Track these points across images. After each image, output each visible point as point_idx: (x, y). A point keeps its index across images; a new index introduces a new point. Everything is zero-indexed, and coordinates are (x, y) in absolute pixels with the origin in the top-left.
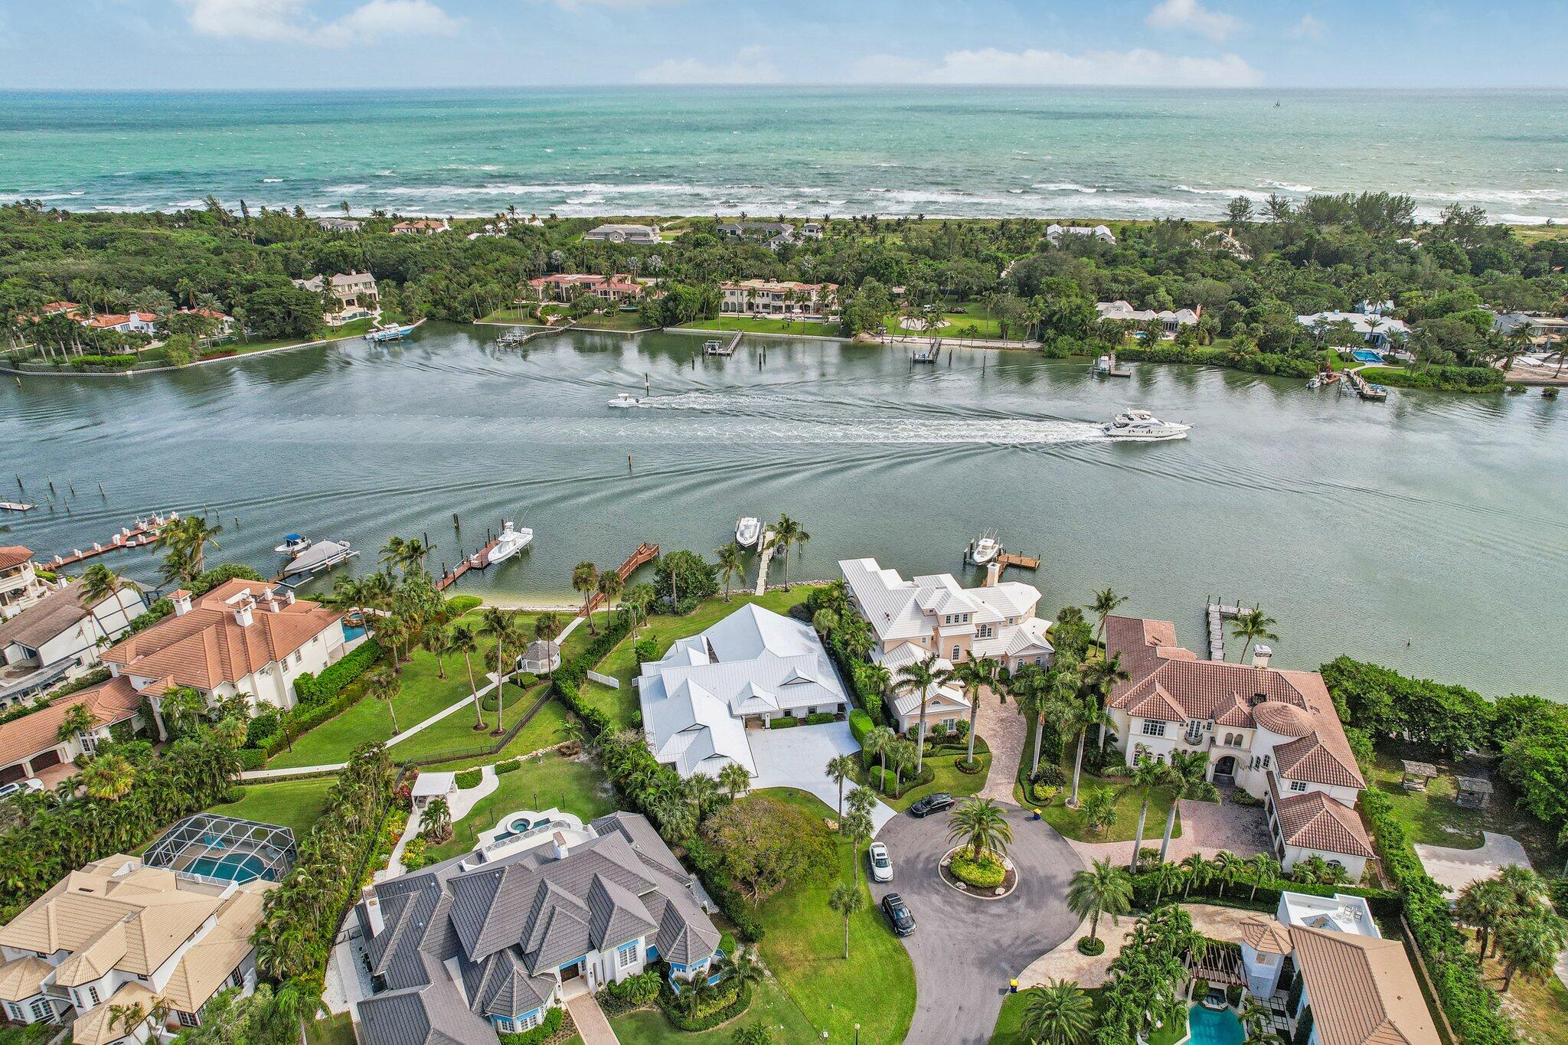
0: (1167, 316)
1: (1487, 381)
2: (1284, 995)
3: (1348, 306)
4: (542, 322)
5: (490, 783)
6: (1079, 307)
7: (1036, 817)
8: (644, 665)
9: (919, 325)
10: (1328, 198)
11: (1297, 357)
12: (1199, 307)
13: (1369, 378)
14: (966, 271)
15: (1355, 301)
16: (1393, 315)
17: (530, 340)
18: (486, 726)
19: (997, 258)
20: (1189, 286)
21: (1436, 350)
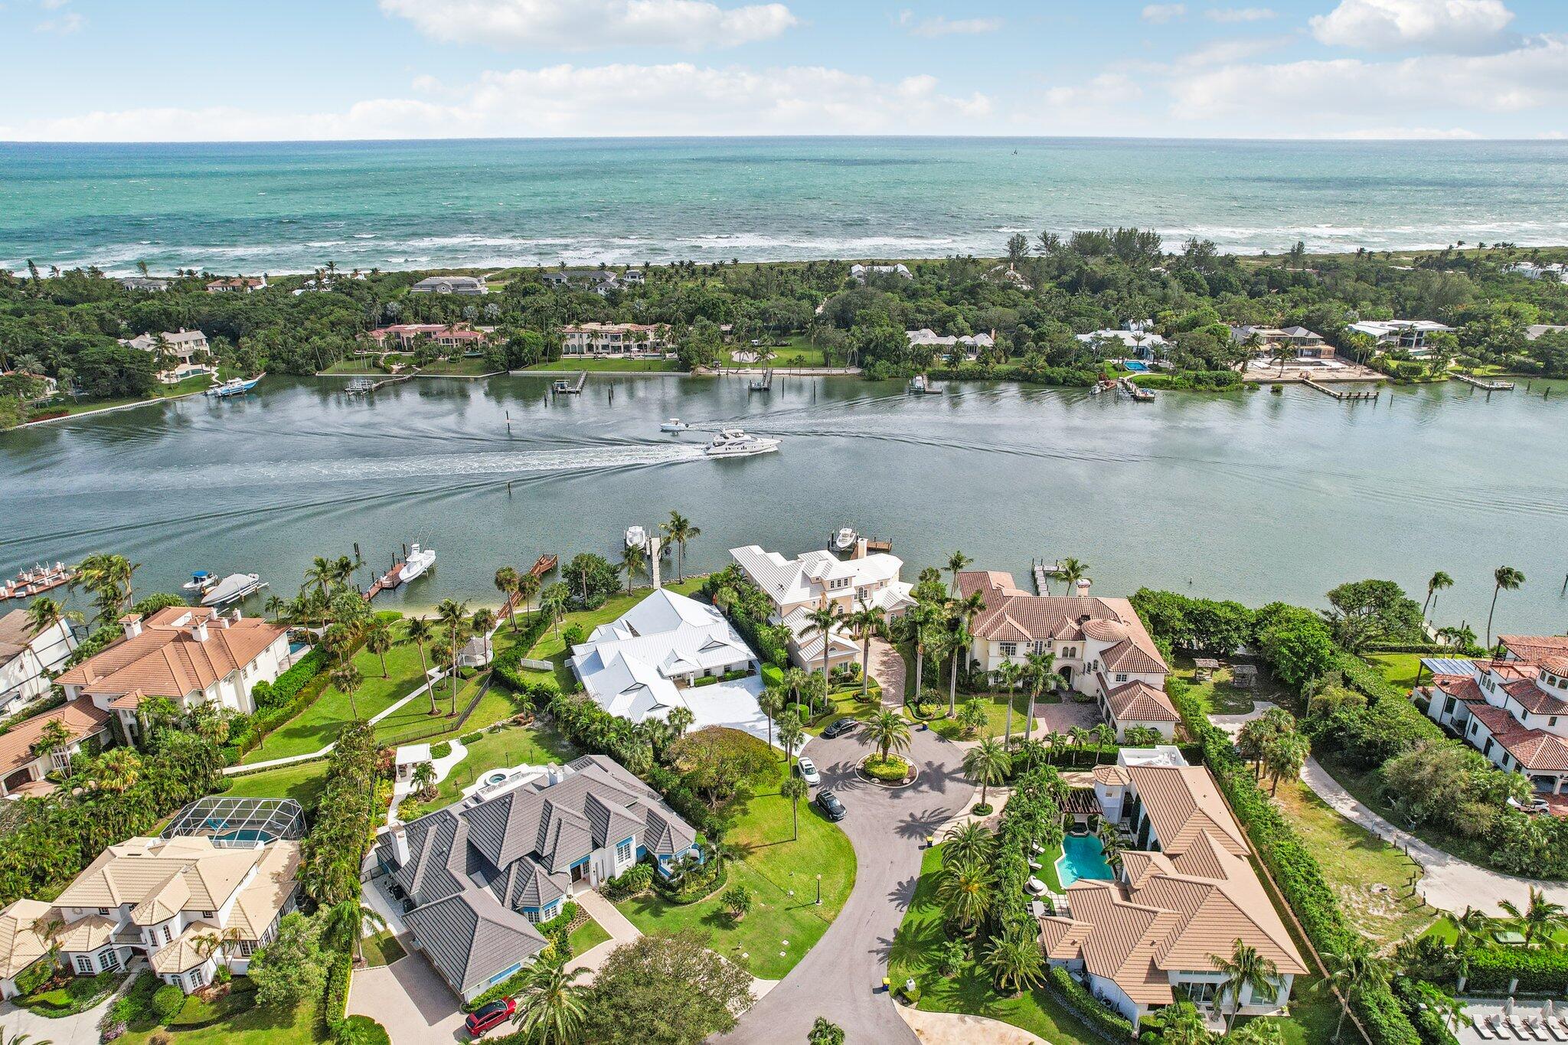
0: (967, 340)
1: (1231, 382)
2: (1128, 820)
3: (1116, 324)
4: (388, 371)
5: (459, 753)
6: (892, 335)
7: (925, 728)
8: (575, 648)
9: (750, 358)
10: (1090, 234)
11: (1080, 369)
12: (993, 332)
13: (1141, 384)
14: (786, 308)
15: (1122, 321)
16: (1153, 331)
17: (379, 388)
18: (440, 711)
19: (811, 295)
20: (983, 313)
21: (1191, 359)
